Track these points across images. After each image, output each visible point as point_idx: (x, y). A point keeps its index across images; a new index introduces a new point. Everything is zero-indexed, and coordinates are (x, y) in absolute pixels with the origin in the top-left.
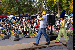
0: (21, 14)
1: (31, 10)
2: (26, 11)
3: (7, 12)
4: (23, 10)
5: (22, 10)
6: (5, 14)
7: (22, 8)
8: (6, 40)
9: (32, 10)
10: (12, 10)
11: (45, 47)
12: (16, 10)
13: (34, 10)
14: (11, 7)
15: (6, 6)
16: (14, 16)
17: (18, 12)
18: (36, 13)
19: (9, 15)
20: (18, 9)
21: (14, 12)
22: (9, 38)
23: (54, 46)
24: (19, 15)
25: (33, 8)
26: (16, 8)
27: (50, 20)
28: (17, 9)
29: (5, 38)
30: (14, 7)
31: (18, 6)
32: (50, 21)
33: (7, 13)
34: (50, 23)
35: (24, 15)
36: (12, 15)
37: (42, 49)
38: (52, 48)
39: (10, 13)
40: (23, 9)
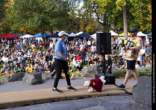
0: (47, 31)
1: (68, 24)
2: (56, 26)
3: (18, 27)
4: (51, 25)
5: (50, 23)
6: (16, 32)
7: (49, 19)
8: (16, 82)
9: (70, 23)
10: (29, 24)
11: (89, 97)
12: (36, 24)
13: (73, 23)
14: (27, 18)
15: (17, 16)
16: (32, 36)
17: (40, 27)
18: (78, 30)
19: (23, 33)
20: (40, 22)
21: (34, 28)
22: (22, 80)
23: (108, 95)
25: (71, 20)
26: (36, 19)
28: (38, 21)
29: (14, 78)
30: (32, 17)
31: (41, 15)
32: (101, 46)
33: (19, 30)
34: (101, 51)
35: (53, 33)
36: (29, 33)
37: (83, 99)
38: (102, 98)
39: (25, 29)
40: (50, 21)
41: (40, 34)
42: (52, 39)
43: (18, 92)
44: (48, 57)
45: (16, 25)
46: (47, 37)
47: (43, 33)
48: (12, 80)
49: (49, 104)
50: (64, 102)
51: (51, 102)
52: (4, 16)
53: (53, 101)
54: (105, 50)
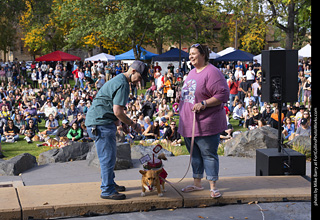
0: (149, 47)
1: (198, 29)
2: (170, 33)
3: (80, 37)
4: (157, 30)
5: (155, 26)
6: (75, 46)
7: (154, 16)
8: (71, 162)
9: (203, 25)
10: (106, 30)
11: (239, 202)
12: (122, 29)
13: (211, 25)
14: (101, 14)
15: (80, 10)
16: (113, 58)
17: (132, 36)
18: (222, 44)
19: (91, 51)
20: (132, 24)
21: (116, 37)
22: (85, 158)
23: (285, 200)
24: (135, 52)
26: (123, 16)
27: (272, 78)
28: (127, 21)
29: (67, 154)
30: (114, 12)
31: (134, 8)
32: (271, 83)
33: (83, 43)
34: (272, 93)
35: (164, 51)
36: (105, 51)
37: (222, 208)
39: (96, 40)
40: (155, 21)
41: (131, 53)
42: (160, 64)
43: (74, 184)
44: (149, 108)
45: (76, 32)
46: (149, 60)
47: (138, 51)
48: (63, 158)
49: (141, 215)
50: (178, 211)
51: (148, 211)
52: (50, 11)
53: (153, 208)
54: (282, 91)
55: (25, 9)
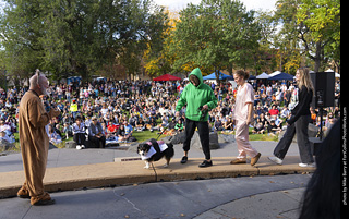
0: (225, 71)
1: (257, 59)
2: (238, 62)
3: (181, 65)
4: (231, 60)
5: (229, 58)
7: (229, 52)
8: (180, 144)
9: (259, 57)
10: (198, 60)
11: (296, 172)
12: (208, 59)
13: (264, 57)
14: (195, 50)
15: (181, 48)
17: (214, 64)
18: (272, 69)
20: (214, 56)
21: (205, 65)
24: (216, 74)
25: (262, 53)
26: (209, 51)
28: (211, 55)
29: (177, 139)
30: (203, 49)
31: (216, 46)
33: (182, 69)
34: (317, 101)
37: (285, 176)
40: (229, 54)
41: (213, 75)
45: (178, 62)
46: (224, 79)
47: (218, 73)
51: (236, 177)
52: (162, 49)
53: (239, 176)
54: (324, 100)
55: (146, 49)
